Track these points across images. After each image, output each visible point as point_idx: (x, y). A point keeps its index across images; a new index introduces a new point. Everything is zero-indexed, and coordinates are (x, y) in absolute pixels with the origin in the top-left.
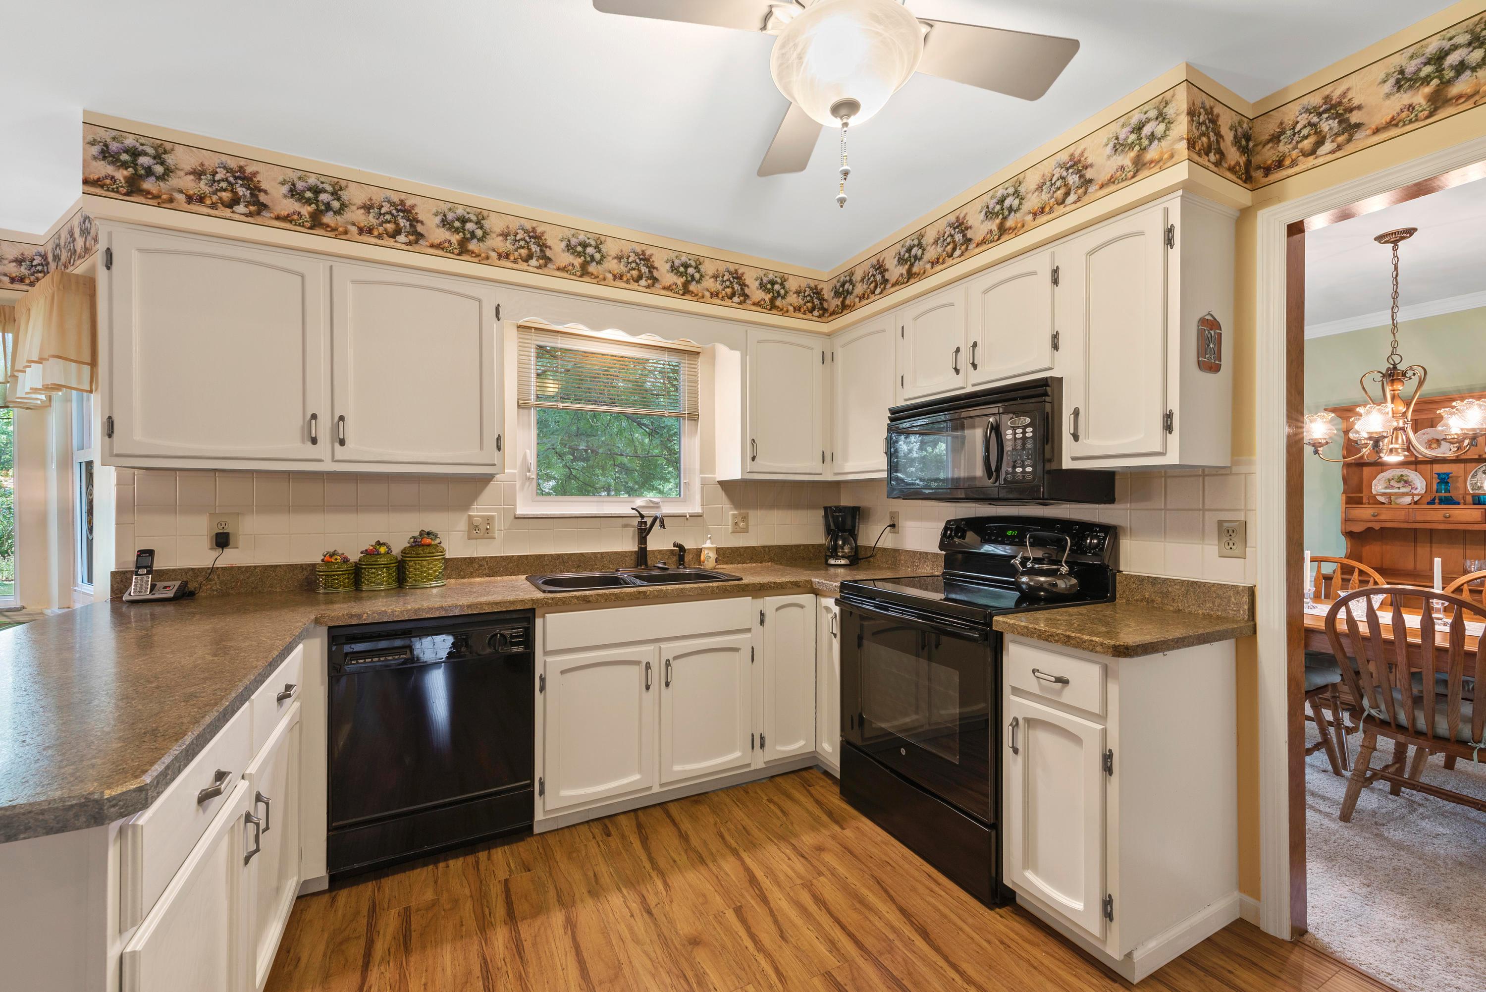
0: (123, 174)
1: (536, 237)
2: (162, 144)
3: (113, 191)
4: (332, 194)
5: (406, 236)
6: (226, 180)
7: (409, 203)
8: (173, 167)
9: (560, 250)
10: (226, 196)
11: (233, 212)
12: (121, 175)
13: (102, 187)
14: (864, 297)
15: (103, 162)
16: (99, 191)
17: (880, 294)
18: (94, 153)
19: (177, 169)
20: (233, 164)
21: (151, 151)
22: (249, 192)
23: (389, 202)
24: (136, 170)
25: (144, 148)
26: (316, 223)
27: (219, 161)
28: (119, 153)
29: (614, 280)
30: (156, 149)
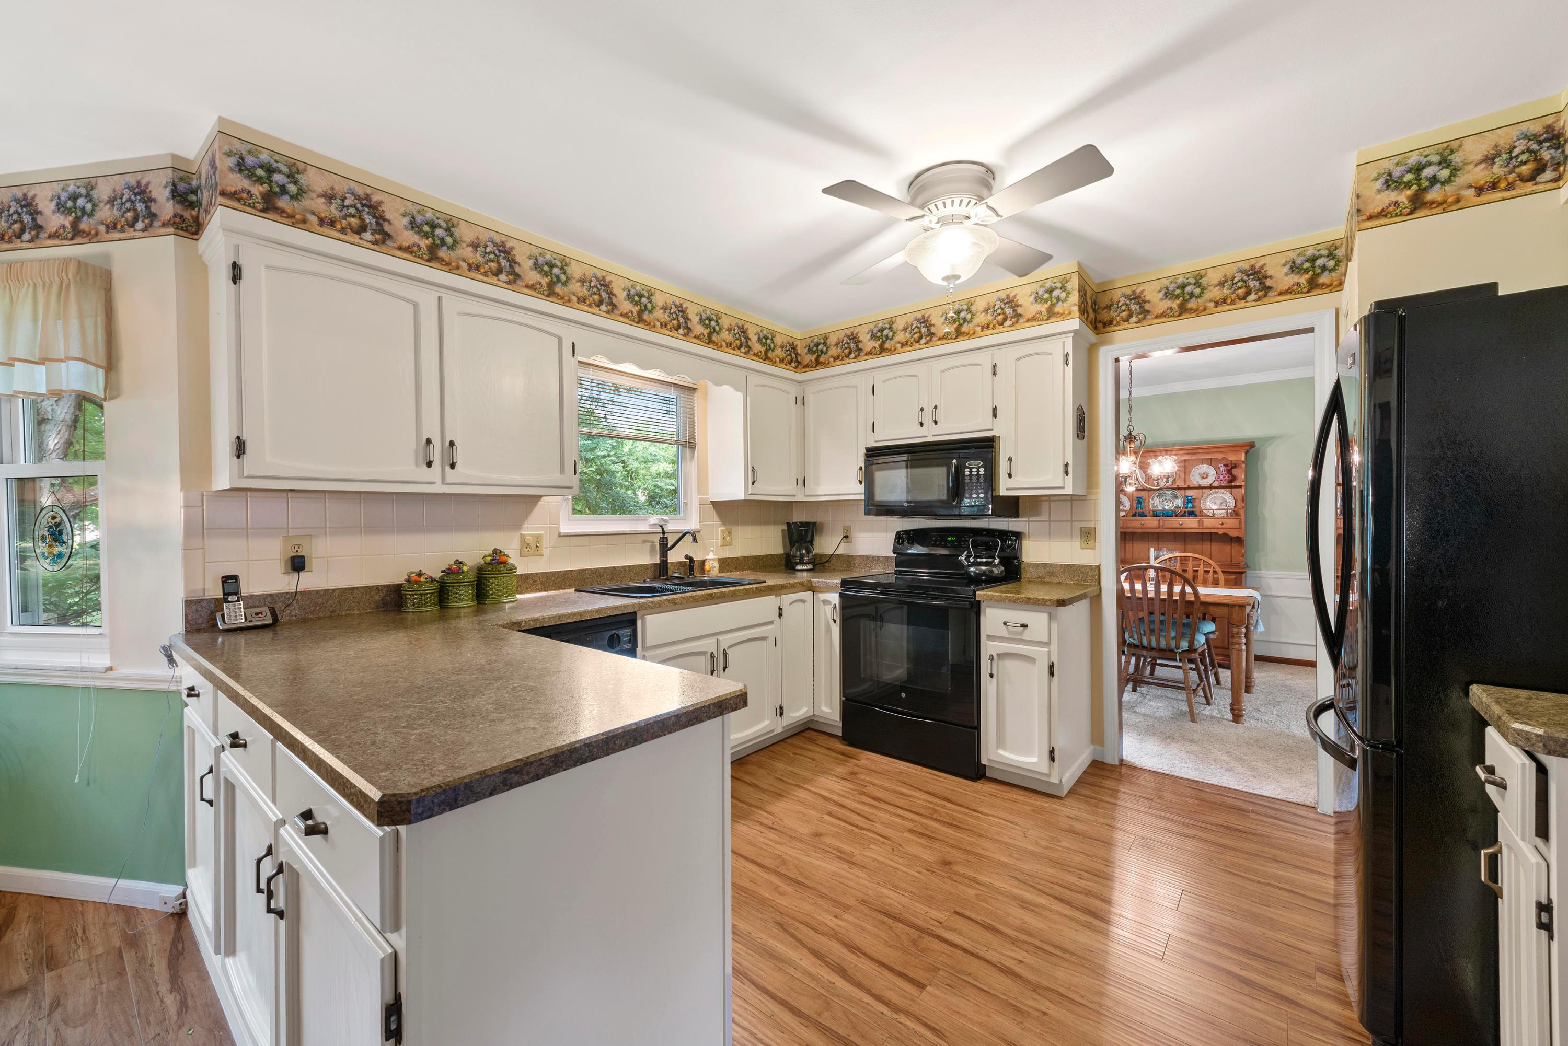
0: (258, 190)
1: (605, 285)
2: (295, 164)
3: (249, 206)
4: (446, 230)
5: (507, 276)
6: (354, 206)
7: (508, 245)
8: (306, 188)
9: (622, 299)
10: (354, 221)
11: (361, 239)
12: (257, 190)
13: (239, 200)
14: (838, 358)
15: (239, 175)
16: (235, 204)
17: (854, 358)
18: (231, 165)
19: (309, 190)
20: (360, 191)
21: (285, 169)
22: (374, 220)
23: (492, 242)
24: (271, 187)
25: (279, 165)
26: (432, 257)
27: (348, 187)
28: (254, 167)
29: (661, 328)
30: (289, 168)
